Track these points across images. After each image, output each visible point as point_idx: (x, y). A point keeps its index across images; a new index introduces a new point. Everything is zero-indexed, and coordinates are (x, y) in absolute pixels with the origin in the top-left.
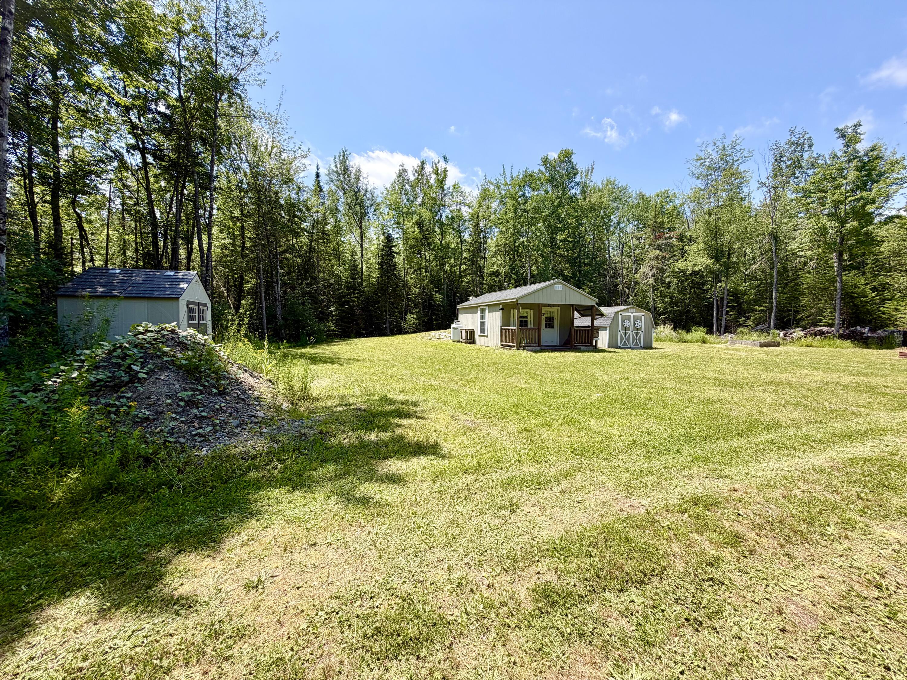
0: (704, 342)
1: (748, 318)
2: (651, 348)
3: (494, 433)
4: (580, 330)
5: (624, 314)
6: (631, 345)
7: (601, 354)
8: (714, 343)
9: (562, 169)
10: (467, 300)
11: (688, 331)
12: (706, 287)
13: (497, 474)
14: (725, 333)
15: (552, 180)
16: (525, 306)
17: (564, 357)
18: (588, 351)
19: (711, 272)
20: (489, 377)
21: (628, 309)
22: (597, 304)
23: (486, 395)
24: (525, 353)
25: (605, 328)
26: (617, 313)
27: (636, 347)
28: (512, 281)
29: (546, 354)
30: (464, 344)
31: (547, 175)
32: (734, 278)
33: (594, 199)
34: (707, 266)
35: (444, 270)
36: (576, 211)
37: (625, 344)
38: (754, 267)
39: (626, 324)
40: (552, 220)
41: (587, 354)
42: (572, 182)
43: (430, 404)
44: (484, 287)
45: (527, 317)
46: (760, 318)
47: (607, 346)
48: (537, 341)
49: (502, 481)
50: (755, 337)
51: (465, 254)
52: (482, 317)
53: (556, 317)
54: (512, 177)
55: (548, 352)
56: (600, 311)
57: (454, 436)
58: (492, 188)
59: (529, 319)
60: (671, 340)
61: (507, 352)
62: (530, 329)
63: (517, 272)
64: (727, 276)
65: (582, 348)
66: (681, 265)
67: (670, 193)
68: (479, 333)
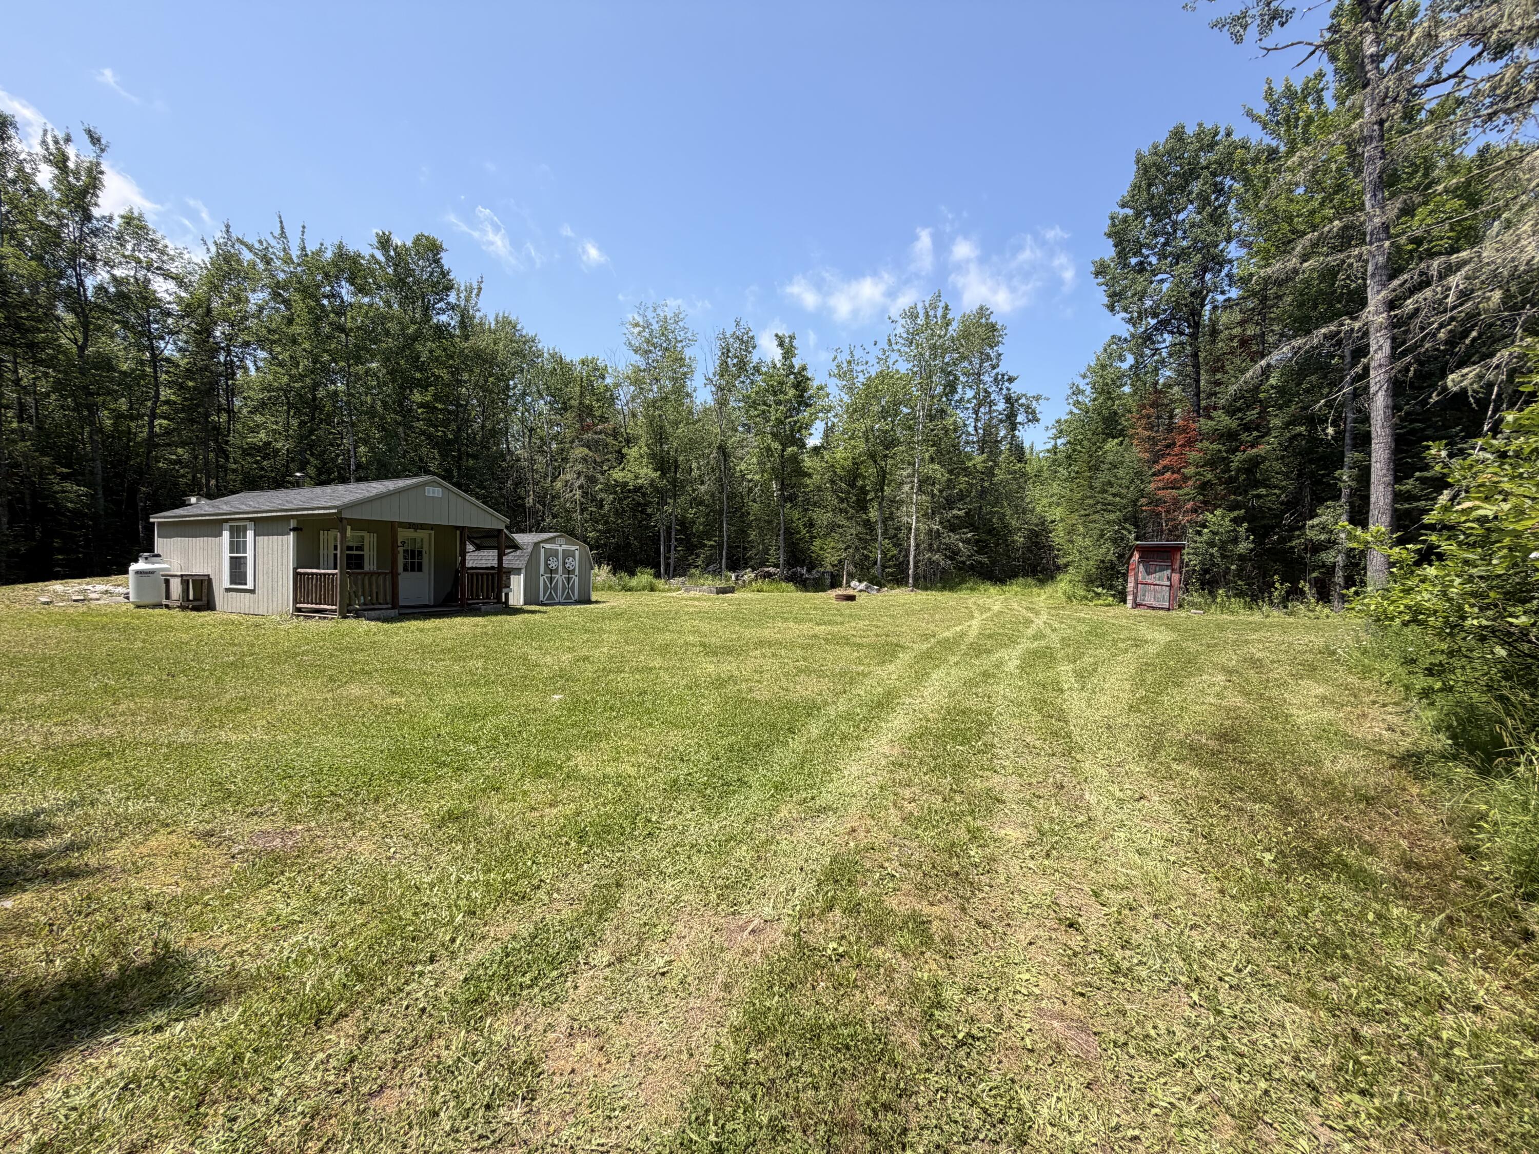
0: (652, 589)
1: (698, 556)
2: (589, 602)
3: (366, 851)
4: (477, 574)
5: (548, 546)
6: (559, 598)
7: (520, 618)
8: (664, 591)
9: (421, 268)
10: (184, 504)
11: (632, 574)
12: (649, 511)
13: (426, 981)
14: (674, 576)
15: (399, 283)
16: (358, 525)
17: (452, 627)
18: (496, 613)
19: (657, 490)
20: (285, 691)
21: (554, 538)
22: (507, 527)
23: (297, 743)
24: (363, 626)
25: (517, 571)
26: (537, 544)
27: (568, 601)
28: (312, 471)
29: (414, 624)
30: (176, 612)
31: (390, 270)
32: (681, 500)
33: (482, 342)
34: (652, 480)
35: (92, 423)
36: (452, 357)
37: (551, 597)
38: (703, 488)
39: (553, 565)
40: (402, 362)
41: (494, 618)
42: (441, 300)
43: (101, 810)
44: (231, 476)
45: (360, 548)
46: (711, 555)
47: (522, 602)
48: (389, 598)
49: (453, 1001)
50: (711, 582)
51: (165, 393)
52: (237, 546)
53: (425, 548)
54: (303, 249)
55: (416, 619)
56: (513, 540)
57: (227, 902)
58: (247, 256)
59: (366, 553)
60: (610, 588)
61: (314, 625)
62: (372, 574)
63: (324, 452)
64: (675, 496)
65: (483, 608)
66: (617, 475)
67: (601, 364)
68: (226, 584)
